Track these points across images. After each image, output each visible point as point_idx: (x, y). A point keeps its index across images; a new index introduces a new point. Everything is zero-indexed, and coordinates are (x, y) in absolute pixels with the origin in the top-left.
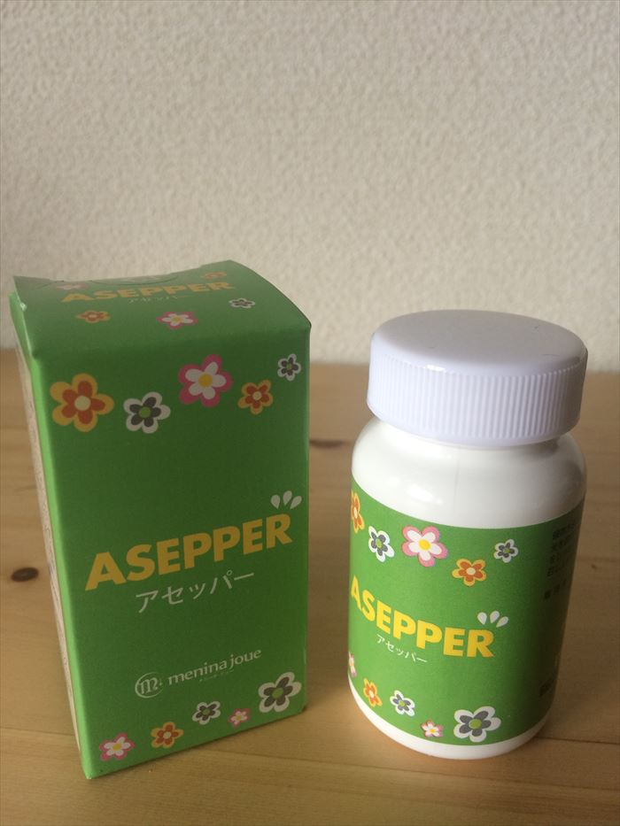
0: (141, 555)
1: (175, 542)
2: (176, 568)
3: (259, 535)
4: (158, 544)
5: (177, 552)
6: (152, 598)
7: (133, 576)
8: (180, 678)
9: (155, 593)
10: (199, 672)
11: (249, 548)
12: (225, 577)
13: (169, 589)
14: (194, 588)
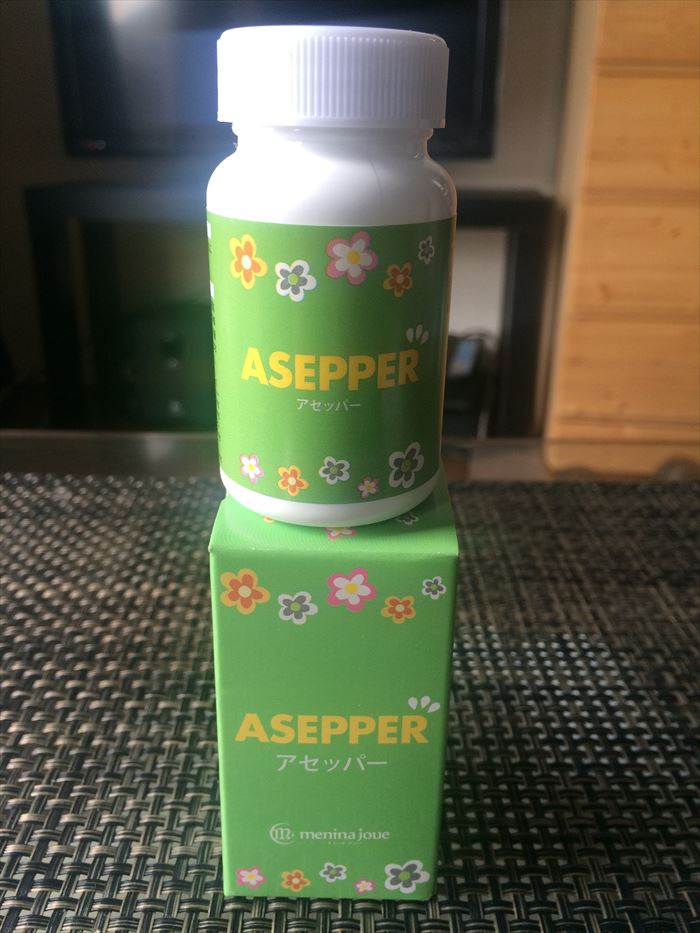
0: (283, 723)
1: (314, 719)
2: (314, 741)
3: (394, 730)
4: (300, 717)
5: (315, 728)
6: (291, 761)
7: (275, 739)
8: (310, 835)
9: (294, 757)
10: (328, 836)
11: (383, 739)
12: (358, 759)
13: (306, 757)
14: (329, 762)
